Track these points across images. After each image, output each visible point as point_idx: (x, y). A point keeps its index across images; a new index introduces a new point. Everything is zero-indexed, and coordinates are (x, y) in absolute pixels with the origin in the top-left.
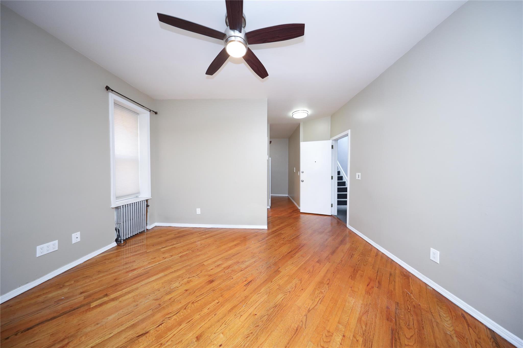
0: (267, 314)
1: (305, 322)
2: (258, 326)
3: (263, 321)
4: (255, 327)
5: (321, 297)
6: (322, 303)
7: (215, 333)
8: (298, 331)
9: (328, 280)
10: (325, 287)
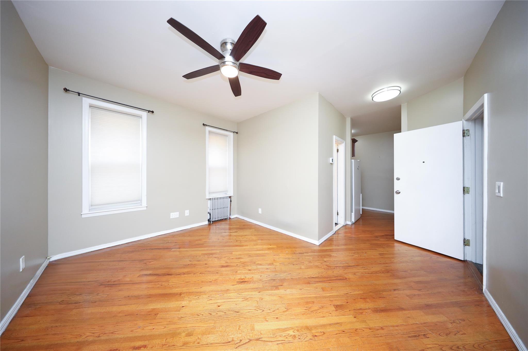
0: (225, 313)
1: (242, 343)
2: (211, 314)
3: (217, 314)
4: (209, 313)
5: (286, 340)
6: (280, 345)
7: (189, 298)
8: (229, 344)
9: (321, 332)
10: (307, 336)
